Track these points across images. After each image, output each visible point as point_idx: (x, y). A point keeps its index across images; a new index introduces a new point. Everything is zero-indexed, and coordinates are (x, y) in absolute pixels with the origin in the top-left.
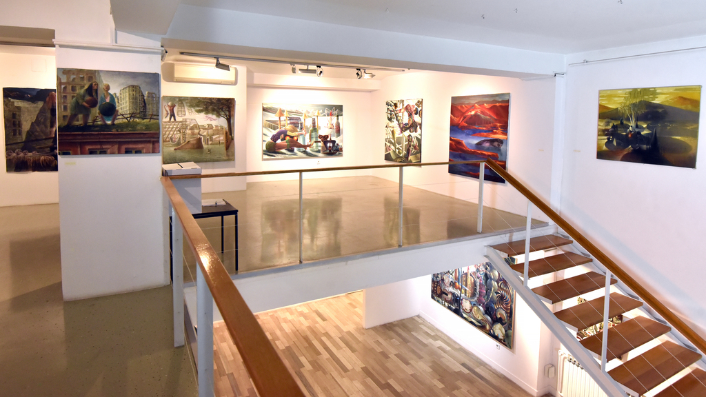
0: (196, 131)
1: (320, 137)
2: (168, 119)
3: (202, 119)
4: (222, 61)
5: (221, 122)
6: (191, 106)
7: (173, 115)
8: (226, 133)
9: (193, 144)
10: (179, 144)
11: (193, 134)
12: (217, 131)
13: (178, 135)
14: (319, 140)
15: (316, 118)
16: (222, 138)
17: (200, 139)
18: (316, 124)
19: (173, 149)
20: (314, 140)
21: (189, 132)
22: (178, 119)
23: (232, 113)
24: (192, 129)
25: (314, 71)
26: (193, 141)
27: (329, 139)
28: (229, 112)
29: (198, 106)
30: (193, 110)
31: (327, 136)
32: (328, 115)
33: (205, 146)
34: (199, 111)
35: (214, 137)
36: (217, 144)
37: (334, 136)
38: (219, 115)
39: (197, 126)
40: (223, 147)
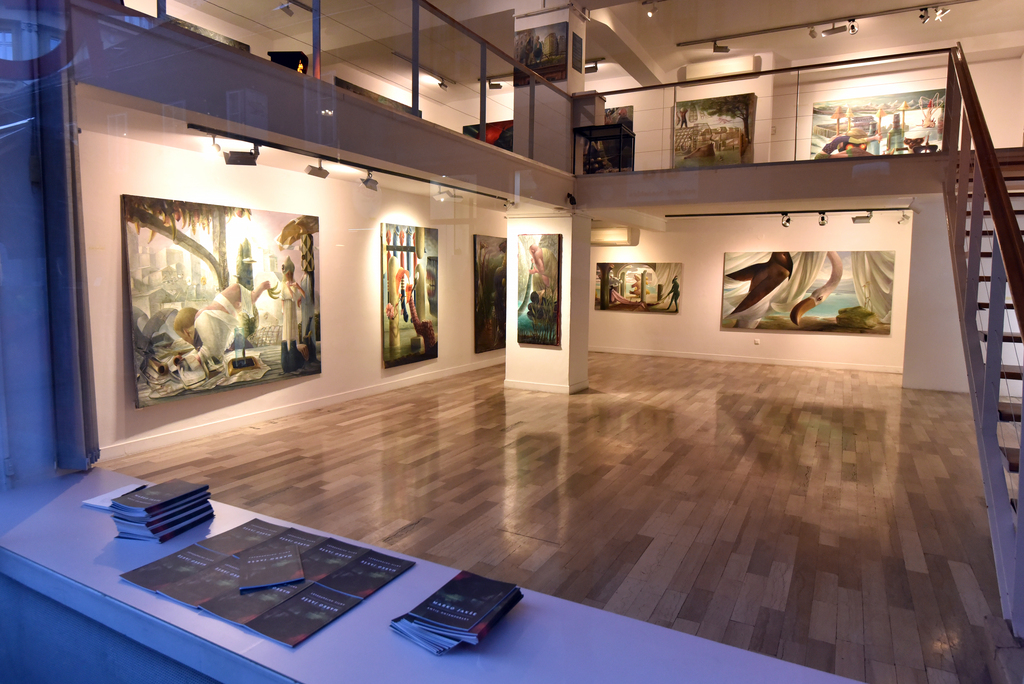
0: (708, 136)
1: (907, 141)
2: (679, 126)
3: (714, 122)
4: (720, 43)
5: (736, 123)
6: (704, 109)
7: (684, 121)
8: (742, 135)
9: (704, 151)
10: (689, 152)
11: (704, 140)
12: (732, 134)
13: (689, 143)
14: (905, 146)
15: (901, 113)
16: (736, 142)
17: (712, 145)
18: (901, 123)
19: (683, 157)
20: (896, 146)
21: (700, 138)
22: (690, 125)
23: (750, 110)
24: (703, 134)
25: (843, 29)
26: (704, 148)
27: (924, 144)
28: (747, 110)
29: (710, 108)
30: (705, 113)
31: (922, 140)
32: (925, 107)
33: (717, 153)
34: (712, 114)
35: (727, 142)
36: (730, 149)
37: (934, 138)
38: (734, 116)
39: (709, 131)
40: (737, 153)
